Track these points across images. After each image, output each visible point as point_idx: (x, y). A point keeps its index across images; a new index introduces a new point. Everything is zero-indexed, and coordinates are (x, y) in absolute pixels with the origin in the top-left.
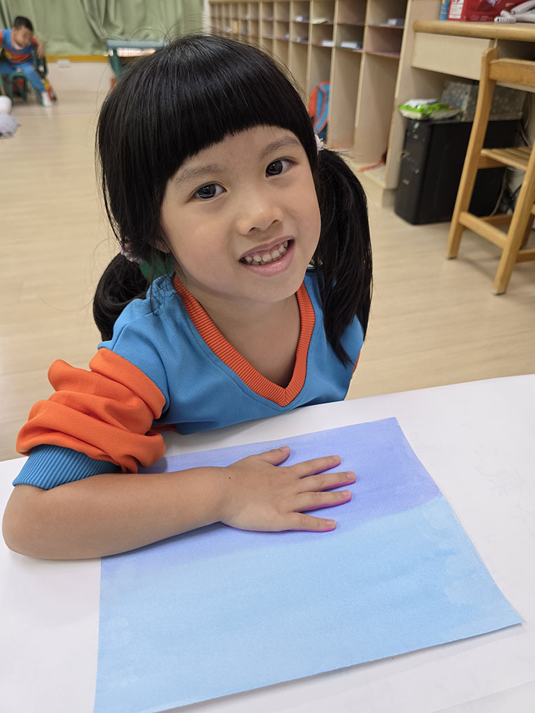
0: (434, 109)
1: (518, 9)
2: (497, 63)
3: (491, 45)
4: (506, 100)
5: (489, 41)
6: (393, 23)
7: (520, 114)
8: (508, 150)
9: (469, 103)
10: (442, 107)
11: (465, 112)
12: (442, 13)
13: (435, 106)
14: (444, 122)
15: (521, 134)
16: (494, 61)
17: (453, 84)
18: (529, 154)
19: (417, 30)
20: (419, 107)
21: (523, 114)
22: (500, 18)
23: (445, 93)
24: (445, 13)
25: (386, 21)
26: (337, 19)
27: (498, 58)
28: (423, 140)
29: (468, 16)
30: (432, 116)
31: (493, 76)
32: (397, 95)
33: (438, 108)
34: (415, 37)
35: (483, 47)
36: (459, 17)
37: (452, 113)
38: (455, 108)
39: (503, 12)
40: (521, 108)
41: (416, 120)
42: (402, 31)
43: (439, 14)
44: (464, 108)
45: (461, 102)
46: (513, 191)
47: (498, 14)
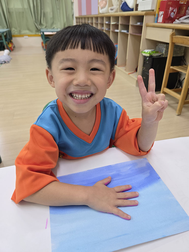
1: (181, 19)
2: (174, 37)
3: (173, 31)
4: (178, 49)
5: (172, 30)
6: (139, 24)
8: (179, 66)
9: (166, 51)
11: (164, 54)
12: (155, 20)
14: (157, 57)
15: (183, 61)
17: (160, 44)
18: (187, 68)
19: (147, 26)
20: (148, 52)
21: (184, 54)
22: (175, 22)
23: (157, 47)
24: (157, 21)
25: (136, 23)
26: (120, 23)
27: (175, 35)
29: (164, 21)
30: (153, 55)
31: (174, 41)
32: (141, 48)
33: (155, 52)
34: (146, 29)
35: (170, 32)
36: (161, 22)
38: (160, 52)
39: (176, 20)
40: (183, 52)
41: (147, 57)
42: (142, 26)
43: (155, 21)
44: (164, 52)
45: (163, 50)
46: (181, 80)
47: (175, 21)
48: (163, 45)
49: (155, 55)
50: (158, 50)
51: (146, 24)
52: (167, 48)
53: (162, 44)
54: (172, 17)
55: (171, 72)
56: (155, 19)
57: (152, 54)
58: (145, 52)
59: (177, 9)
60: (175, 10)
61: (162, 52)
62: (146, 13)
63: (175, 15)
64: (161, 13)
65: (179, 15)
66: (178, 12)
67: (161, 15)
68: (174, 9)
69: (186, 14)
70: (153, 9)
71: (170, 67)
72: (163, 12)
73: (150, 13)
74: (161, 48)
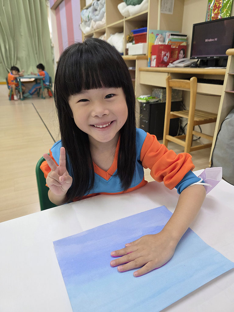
0: (150, 98)
1: (175, 63)
2: (172, 81)
3: (168, 75)
4: (175, 94)
5: (167, 73)
6: (130, 69)
7: (181, 99)
8: (179, 111)
9: (163, 96)
10: (153, 98)
11: (162, 99)
13: (150, 97)
14: (155, 103)
15: (182, 106)
16: (170, 80)
17: (156, 89)
18: (188, 113)
19: (140, 70)
20: (144, 98)
23: (153, 92)
24: (150, 65)
27: (172, 79)
28: (148, 110)
29: (158, 65)
30: (150, 101)
31: (170, 86)
33: (152, 98)
34: (140, 73)
35: (166, 76)
36: (155, 66)
37: (157, 100)
38: (158, 98)
39: (170, 64)
40: (181, 97)
41: (144, 103)
42: (135, 71)
44: (161, 97)
45: (160, 95)
46: (183, 127)
47: (168, 65)
48: (160, 90)
49: (152, 101)
50: (154, 96)
51: (139, 68)
52: (164, 93)
53: (158, 89)
54: (165, 62)
55: (172, 118)
56: (147, 64)
57: (148, 100)
58: (140, 99)
59: (170, 53)
60: (168, 54)
61: (159, 97)
62: (137, 57)
63: (168, 59)
64: (154, 57)
65: (172, 59)
66: (171, 56)
67: (154, 59)
68: (166, 53)
69: (179, 58)
70: (145, 53)
71: (170, 113)
72: (156, 56)
73: (142, 57)
74: (158, 93)
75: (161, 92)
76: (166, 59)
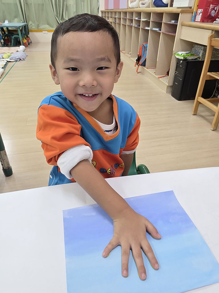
3: (212, 32)
6: (173, 22)
9: (203, 53)
11: (201, 57)
13: (189, 54)
17: (196, 46)
19: (183, 25)
25: (170, 21)
26: (151, 19)
27: (215, 38)
28: (184, 67)
31: (212, 44)
32: (174, 50)
34: (182, 28)
35: (209, 33)
36: (199, 21)
37: (196, 57)
39: (217, 19)
41: (181, 60)
42: (177, 25)
43: (192, 19)
47: (215, 20)
49: (190, 58)
50: (193, 53)
52: (205, 51)
53: (199, 46)
54: (212, 16)
55: (208, 79)
57: (186, 57)
58: (178, 55)
60: (217, 8)
61: (199, 55)
62: (182, 10)
63: (216, 13)
67: (200, 13)
70: (191, 6)
71: (206, 73)
72: (202, 10)
73: (187, 10)
74: (198, 50)
75: (202, 50)
76: (213, 13)
